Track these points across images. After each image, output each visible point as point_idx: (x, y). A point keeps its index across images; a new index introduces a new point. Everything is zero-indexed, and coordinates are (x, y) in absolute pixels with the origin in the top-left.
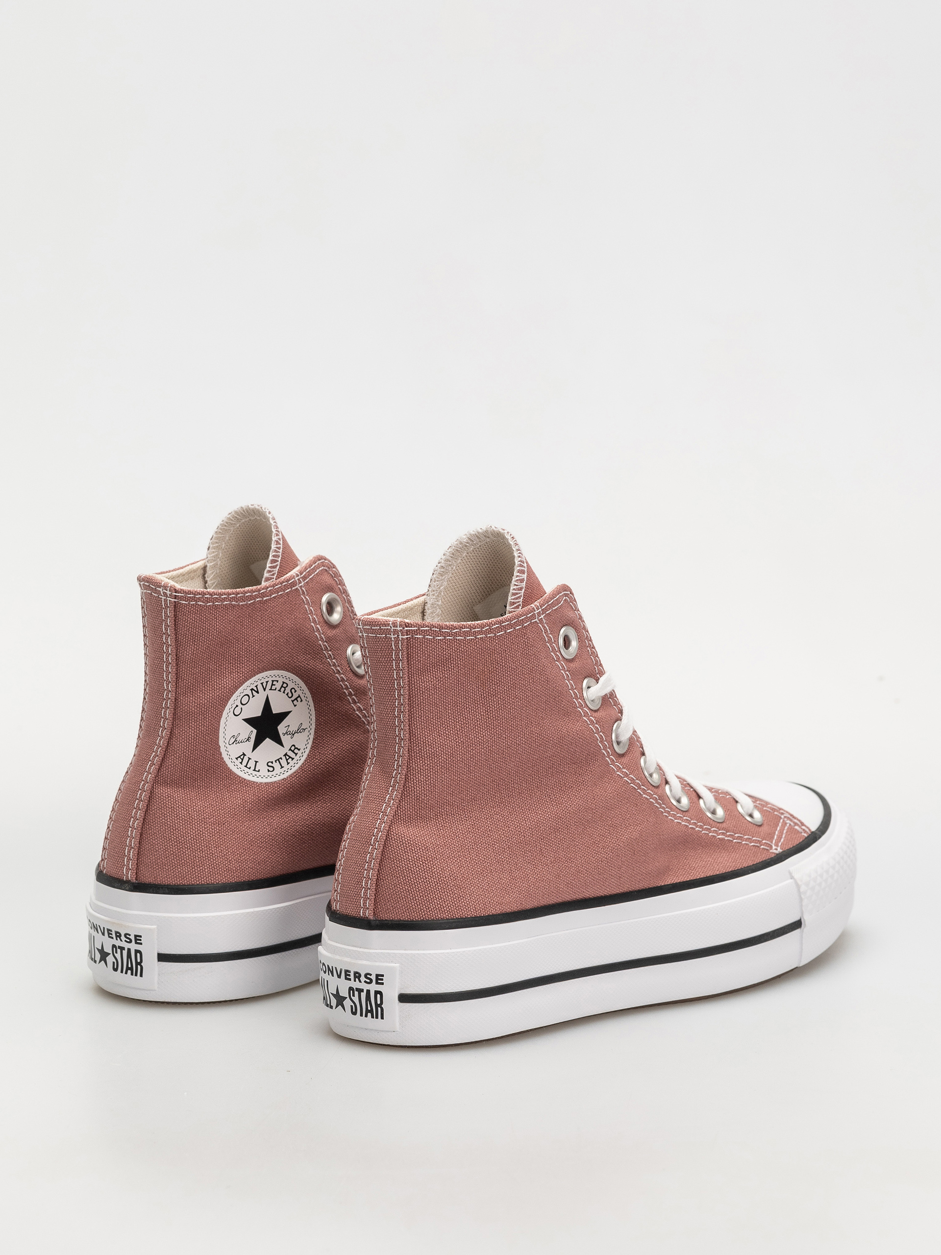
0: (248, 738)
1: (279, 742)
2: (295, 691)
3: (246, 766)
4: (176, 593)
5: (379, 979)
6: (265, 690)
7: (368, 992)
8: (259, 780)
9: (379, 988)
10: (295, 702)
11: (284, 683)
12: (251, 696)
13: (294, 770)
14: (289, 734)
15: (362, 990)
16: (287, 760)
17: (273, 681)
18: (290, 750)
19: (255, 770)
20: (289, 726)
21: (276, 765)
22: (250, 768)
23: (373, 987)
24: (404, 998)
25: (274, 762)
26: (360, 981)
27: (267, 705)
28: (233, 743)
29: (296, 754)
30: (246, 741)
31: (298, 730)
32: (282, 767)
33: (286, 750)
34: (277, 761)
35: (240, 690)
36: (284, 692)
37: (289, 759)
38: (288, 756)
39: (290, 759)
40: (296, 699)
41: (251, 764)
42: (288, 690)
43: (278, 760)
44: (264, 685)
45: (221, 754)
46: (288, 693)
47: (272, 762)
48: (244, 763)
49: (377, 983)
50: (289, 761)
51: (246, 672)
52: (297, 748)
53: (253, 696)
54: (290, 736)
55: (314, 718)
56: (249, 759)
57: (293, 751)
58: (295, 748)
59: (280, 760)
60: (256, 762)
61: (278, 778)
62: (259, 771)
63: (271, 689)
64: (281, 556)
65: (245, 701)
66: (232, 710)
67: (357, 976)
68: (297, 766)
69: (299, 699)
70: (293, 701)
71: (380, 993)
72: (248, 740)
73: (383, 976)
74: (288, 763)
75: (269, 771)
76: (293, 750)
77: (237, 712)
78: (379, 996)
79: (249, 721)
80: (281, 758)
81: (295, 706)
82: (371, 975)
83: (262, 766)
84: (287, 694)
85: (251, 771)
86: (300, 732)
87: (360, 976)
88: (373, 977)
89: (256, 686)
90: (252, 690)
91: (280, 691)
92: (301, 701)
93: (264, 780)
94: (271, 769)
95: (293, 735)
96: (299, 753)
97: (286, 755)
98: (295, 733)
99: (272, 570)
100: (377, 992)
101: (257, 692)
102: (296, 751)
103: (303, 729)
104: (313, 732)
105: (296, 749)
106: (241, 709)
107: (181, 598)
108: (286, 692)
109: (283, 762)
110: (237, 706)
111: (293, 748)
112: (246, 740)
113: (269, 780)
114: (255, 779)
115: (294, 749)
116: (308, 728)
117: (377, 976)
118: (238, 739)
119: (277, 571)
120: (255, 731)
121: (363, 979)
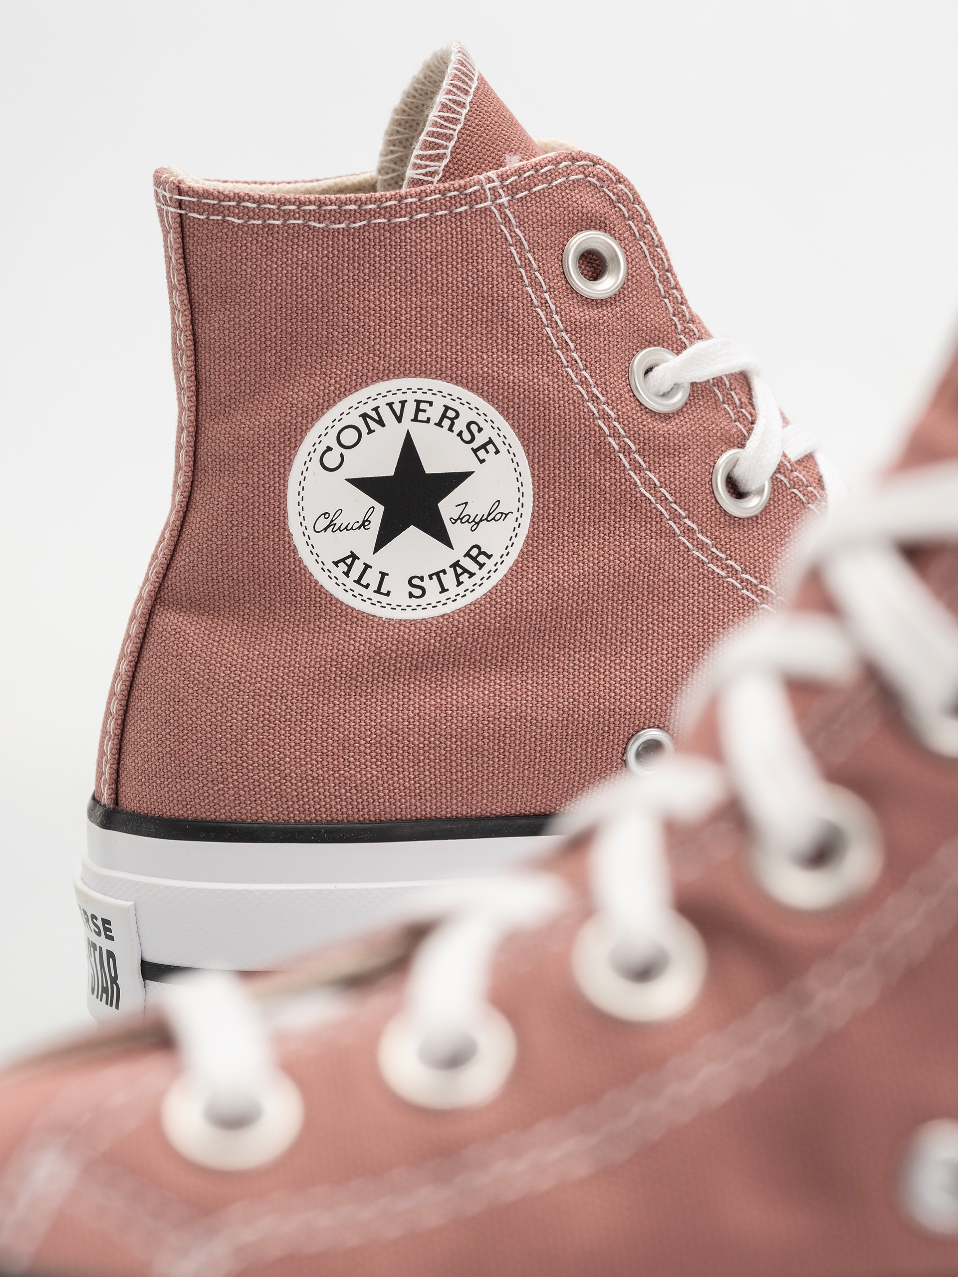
0: (364, 522)
1: (443, 537)
2: (480, 430)
3: (358, 582)
4: (180, 195)
6: (399, 419)
8: (386, 613)
10: (482, 454)
11: (447, 408)
12: (364, 430)
13: (471, 598)
14: (468, 521)
16: (457, 576)
17: (418, 402)
18: (468, 555)
19: (378, 591)
20: (466, 503)
21: (432, 586)
22: (367, 586)
25: (426, 578)
27: (409, 452)
28: (326, 529)
29: (481, 566)
30: (359, 528)
31: (489, 514)
32: (444, 590)
33: (457, 554)
34: (434, 577)
35: (333, 413)
36: (450, 429)
37: (462, 574)
38: (461, 567)
39: (466, 575)
40: (484, 447)
41: (372, 578)
42: (460, 425)
43: (437, 574)
44: (397, 407)
45: (295, 551)
46: (461, 432)
47: (422, 579)
48: (355, 572)
50: (461, 578)
51: (343, 376)
52: (485, 554)
53: (371, 431)
54: (468, 526)
55: (528, 489)
56: (367, 566)
57: (474, 559)
58: (480, 553)
59: (441, 574)
60: (384, 575)
61: (430, 613)
62: (388, 594)
63: (415, 419)
64: (456, 138)
65: (349, 437)
66: (316, 457)
68: (480, 592)
69: (490, 447)
70: (475, 451)
72: (363, 525)
74: (459, 583)
75: (411, 595)
76: (474, 556)
77: (332, 460)
79: (364, 485)
80: (444, 572)
81: (482, 461)
83: (397, 586)
84: (460, 434)
85: (369, 593)
86: (494, 519)
89: (376, 409)
90: (365, 416)
91: (439, 424)
92: (497, 452)
93: (398, 615)
94: (418, 592)
95: (478, 523)
96: (489, 564)
97: (456, 565)
98: (481, 520)
99: (423, 163)
101: (381, 423)
102: (482, 559)
103: (502, 513)
104: (526, 521)
105: (482, 556)
106: (342, 455)
107: (193, 207)
108: (456, 429)
109: (449, 579)
110: (329, 449)
111: (474, 552)
112: (357, 525)
113: (409, 615)
114: (376, 611)
115: (477, 554)
116: (515, 511)
118: (338, 522)
119: (442, 168)
120: (380, 509)
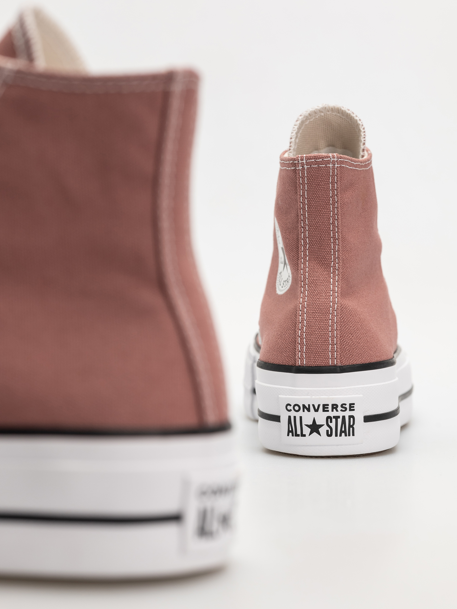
5: (352, 406)
7: (344, 417)
9: (351, 413)
15: (339, 417)
23: (347, 414)
24: (368, 419)
26: (337, 411)
49: (350, 410)
67: (335, 407)
71: (353, 417)
73: (354, 404)
78: (352, 419)
82: (345, 404)
87: (337, 406)
88: (348, 406)
100: (350, 417)
117: (350, 404)
121: (339, 408)
